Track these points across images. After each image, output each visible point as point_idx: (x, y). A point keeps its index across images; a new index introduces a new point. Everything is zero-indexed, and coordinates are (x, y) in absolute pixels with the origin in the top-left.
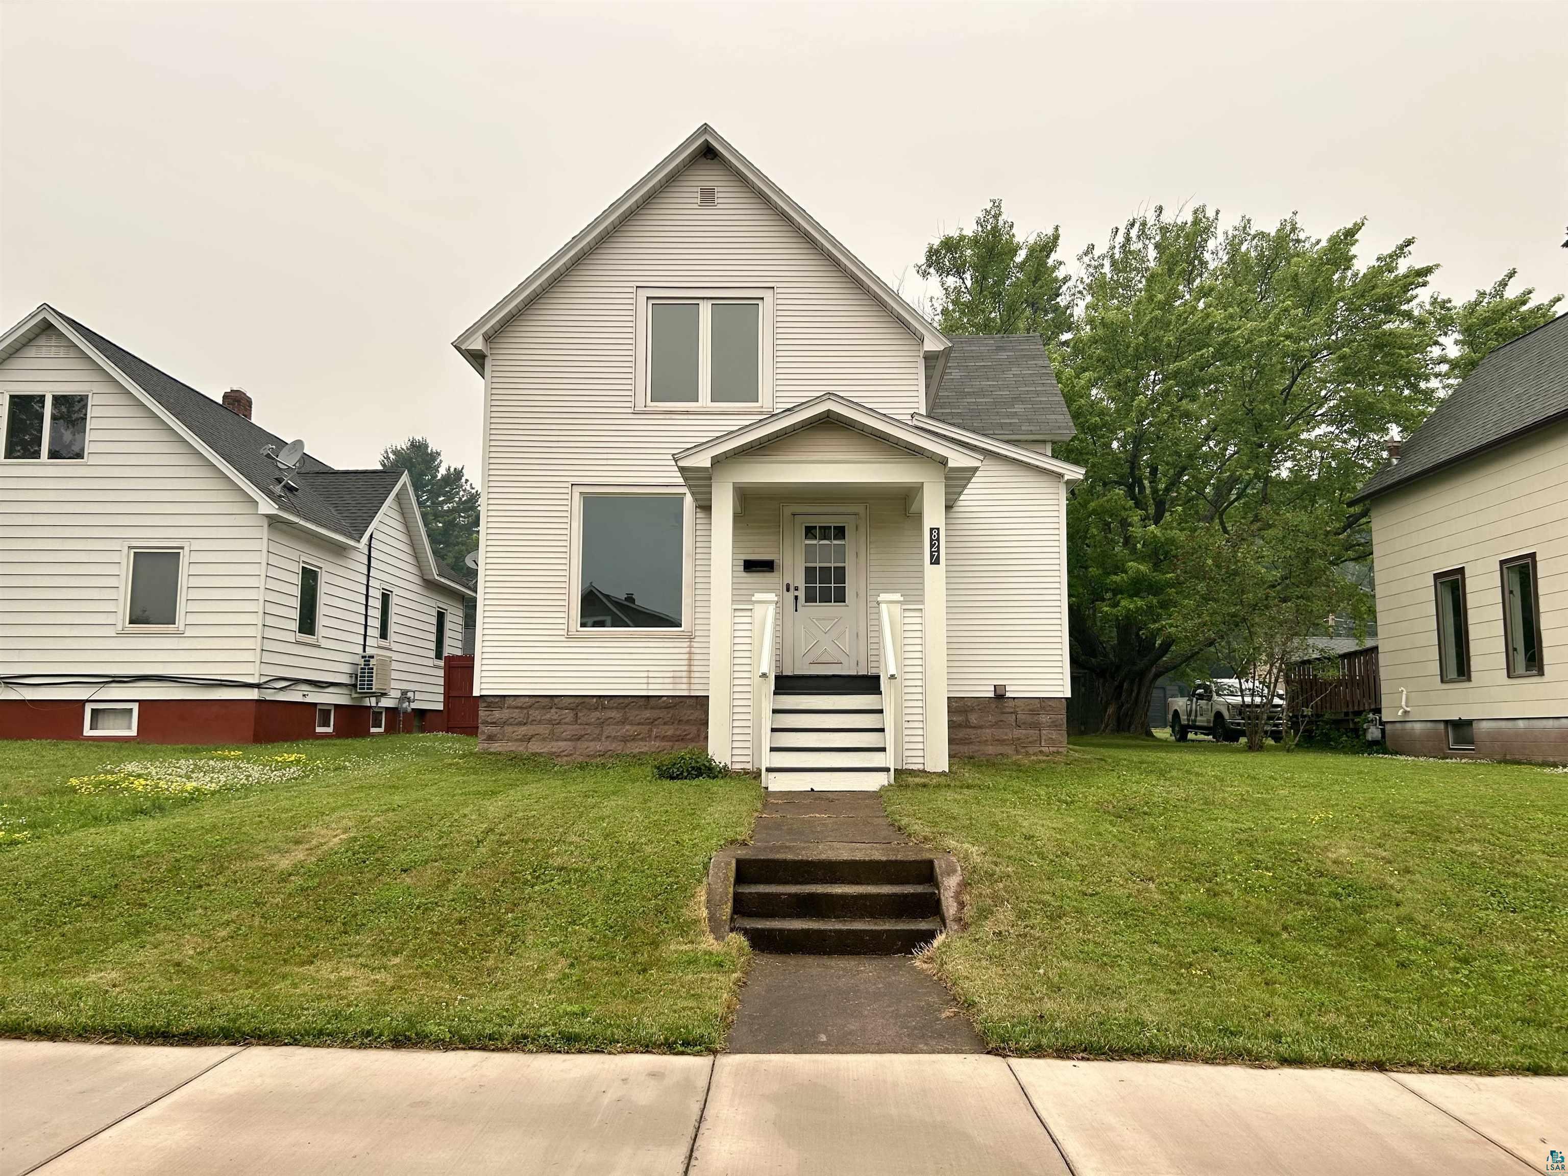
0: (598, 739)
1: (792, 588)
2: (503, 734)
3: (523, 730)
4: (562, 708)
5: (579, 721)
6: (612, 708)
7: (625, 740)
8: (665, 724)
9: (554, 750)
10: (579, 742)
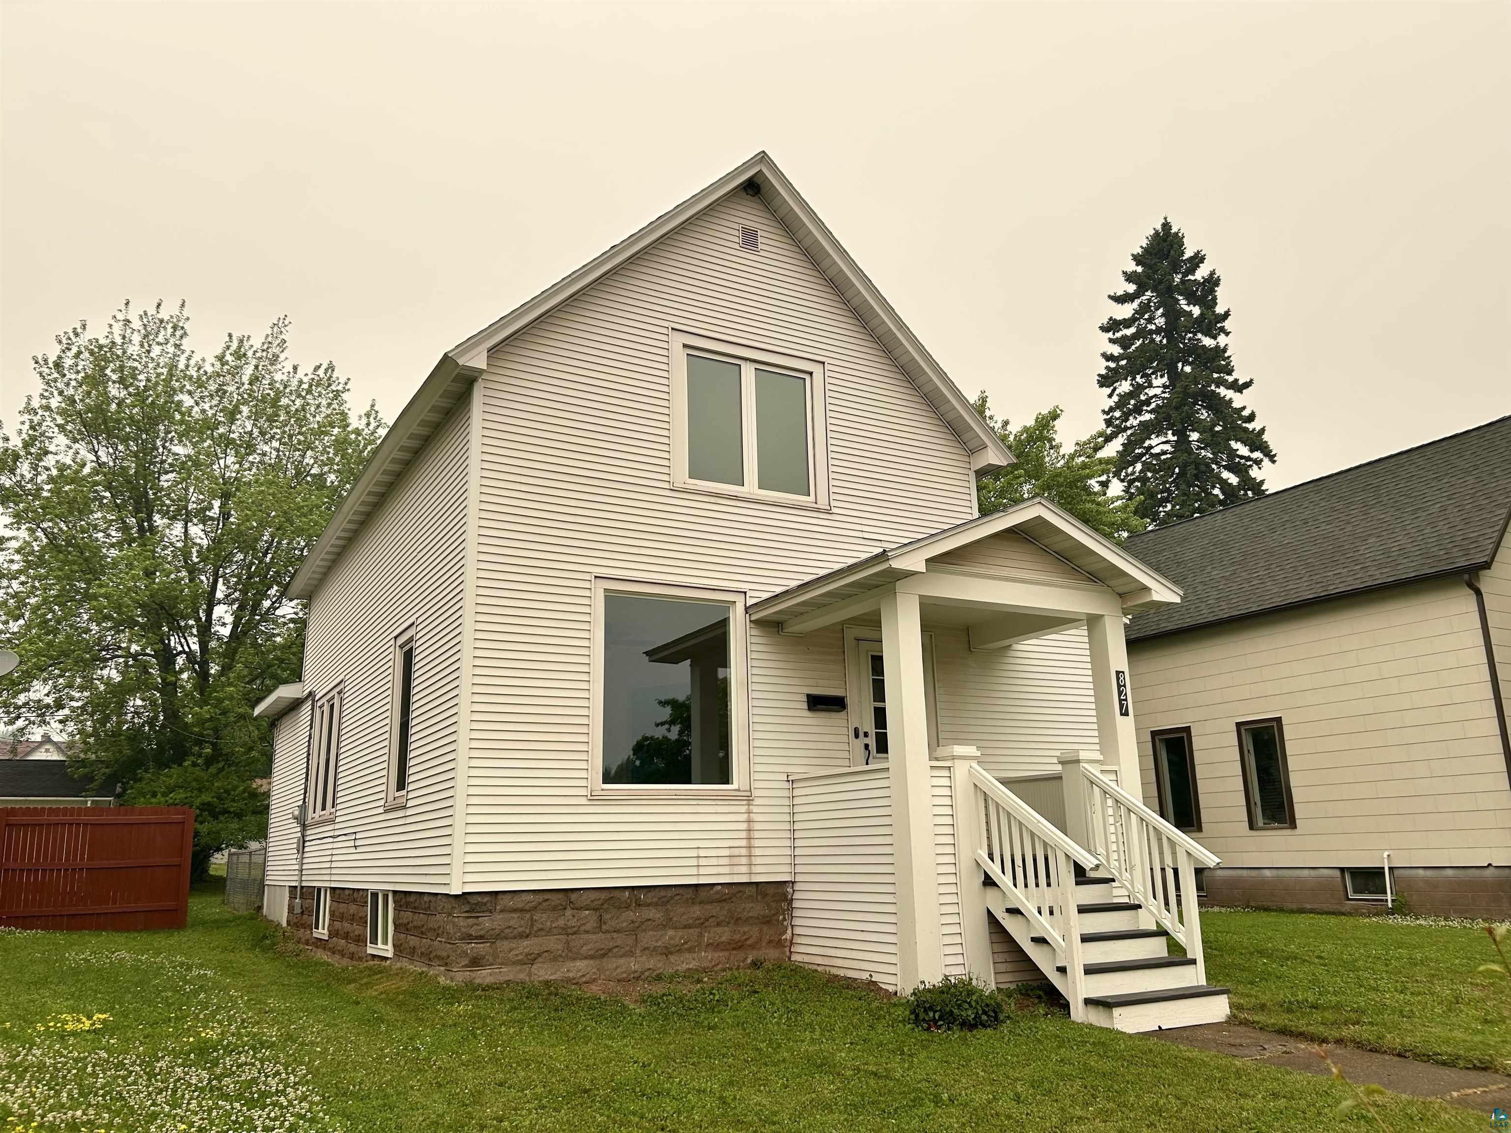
0: (630, 954)
1: (861, 734)
2: (495, 956)
3: (525, 946)
4: (580, 909)
5: (604, 927)
6: (649, 905)
7: (667, 952)
8: (718, 924)
9: (571, 975)
10: (605, 960)
